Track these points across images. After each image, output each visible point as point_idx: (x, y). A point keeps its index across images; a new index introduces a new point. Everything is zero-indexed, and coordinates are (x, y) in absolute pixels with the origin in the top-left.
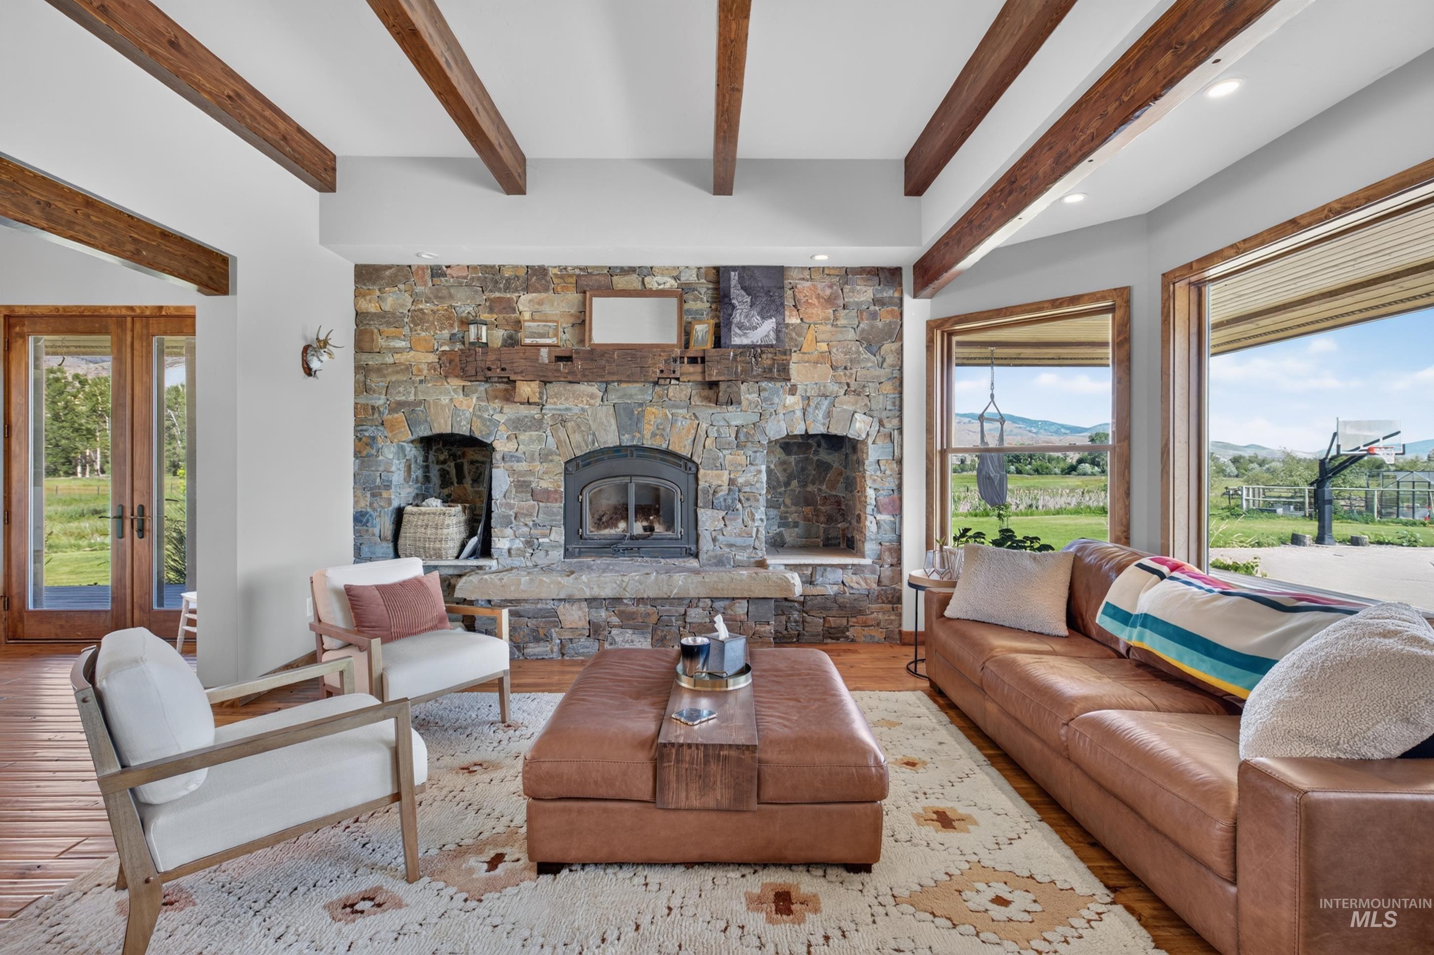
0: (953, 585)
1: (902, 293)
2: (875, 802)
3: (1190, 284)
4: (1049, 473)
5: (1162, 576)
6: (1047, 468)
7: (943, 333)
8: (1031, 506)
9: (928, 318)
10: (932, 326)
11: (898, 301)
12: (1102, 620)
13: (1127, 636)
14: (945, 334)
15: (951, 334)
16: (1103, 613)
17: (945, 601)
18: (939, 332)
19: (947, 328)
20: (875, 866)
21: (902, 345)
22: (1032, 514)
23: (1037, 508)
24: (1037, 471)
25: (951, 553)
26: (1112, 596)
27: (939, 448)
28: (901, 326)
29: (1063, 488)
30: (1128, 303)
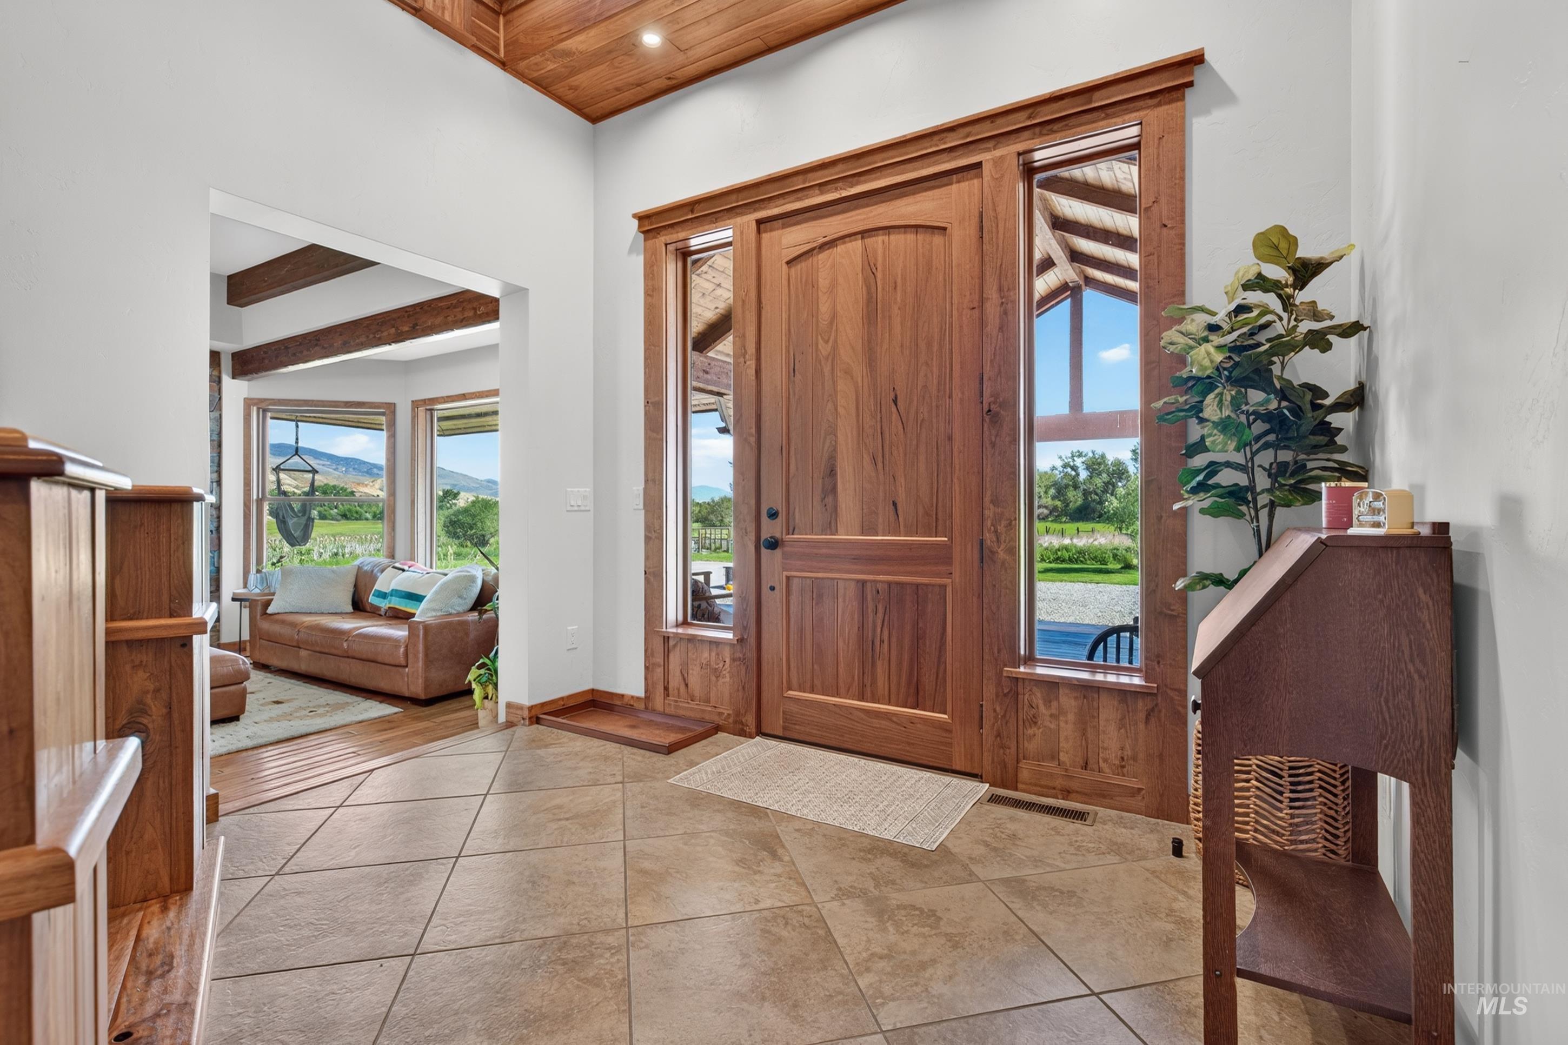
0: (273, 594)
1: (220, 372)
2: (242, 683)
3: (426, 409)
4: (359, 518)
5: (404, 570)
6: (357, 512)
7: (258, 409)
8: (336, 554)
9: (246, 396)
10: (249, 403)
11: (217, 379)
12: (372, 599)
13: (384, 604)
14: (261, 410)
15: (265, 411)
16: (373, 595)
17: (268, 604)
18: (255, 408)
19: (263, 405)
20: (241, 717)
21: (221, 416)
22: (337, 563)
23: (343, 555)
24: (345, 516)
25: (270, 574)
26: (378, 586)
27: (255, 497)
28: (220, 399)
29: (373, 534)
30: (394, 412)
